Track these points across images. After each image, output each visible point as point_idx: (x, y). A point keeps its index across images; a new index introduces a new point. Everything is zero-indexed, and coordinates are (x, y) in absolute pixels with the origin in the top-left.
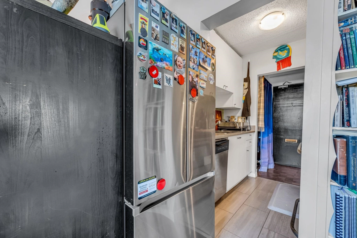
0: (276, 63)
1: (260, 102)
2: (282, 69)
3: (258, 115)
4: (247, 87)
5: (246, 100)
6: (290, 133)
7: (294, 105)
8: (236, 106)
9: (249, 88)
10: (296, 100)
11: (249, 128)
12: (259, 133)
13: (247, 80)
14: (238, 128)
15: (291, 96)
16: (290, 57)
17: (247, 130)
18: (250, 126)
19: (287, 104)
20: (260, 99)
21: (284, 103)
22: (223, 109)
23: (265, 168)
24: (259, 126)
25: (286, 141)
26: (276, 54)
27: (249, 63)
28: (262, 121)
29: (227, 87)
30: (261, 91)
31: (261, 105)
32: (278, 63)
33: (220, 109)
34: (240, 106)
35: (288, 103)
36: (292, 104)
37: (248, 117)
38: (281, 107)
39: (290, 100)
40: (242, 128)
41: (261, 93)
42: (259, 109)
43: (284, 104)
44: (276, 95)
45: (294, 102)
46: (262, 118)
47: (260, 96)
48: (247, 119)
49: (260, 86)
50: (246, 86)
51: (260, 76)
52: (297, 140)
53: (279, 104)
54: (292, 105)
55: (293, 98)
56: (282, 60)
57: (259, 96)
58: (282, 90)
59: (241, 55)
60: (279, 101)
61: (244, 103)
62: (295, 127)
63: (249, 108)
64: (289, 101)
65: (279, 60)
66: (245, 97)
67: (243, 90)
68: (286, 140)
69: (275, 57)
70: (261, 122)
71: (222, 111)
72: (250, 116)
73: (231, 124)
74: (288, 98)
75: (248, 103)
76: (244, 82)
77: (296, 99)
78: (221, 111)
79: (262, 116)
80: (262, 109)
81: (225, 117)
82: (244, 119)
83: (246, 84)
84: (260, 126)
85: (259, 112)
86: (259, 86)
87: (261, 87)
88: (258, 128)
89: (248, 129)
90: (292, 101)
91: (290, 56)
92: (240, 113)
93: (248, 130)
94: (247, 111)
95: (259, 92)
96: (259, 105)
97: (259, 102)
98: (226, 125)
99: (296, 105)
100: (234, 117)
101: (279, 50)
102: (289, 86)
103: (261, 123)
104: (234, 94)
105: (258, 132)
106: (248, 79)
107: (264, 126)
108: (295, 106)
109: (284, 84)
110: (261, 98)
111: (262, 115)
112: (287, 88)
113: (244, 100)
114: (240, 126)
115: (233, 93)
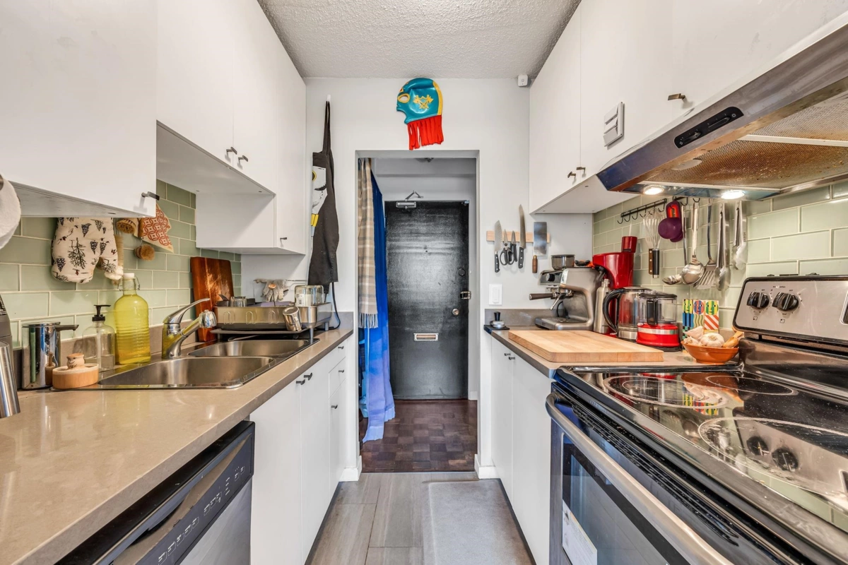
0: (406, 126)
1: (364, 238)
2: (422, 148)
3: (361, 277)
4: (323, 183)
5: (324, 227)
6: (423, 318)
7: (430, 251)
8: (288, 246)
9: (330, 186)
10: (434, 240)
11: (334, 323)
12: (362, 332)
13: (323, 159)
14: (297, 328)
15: (423, 228)
16: (440, 117)
17: (327, 329)
18: (336, 313)
19: (417, 248)
20: (362, 227)
21: (409, 246)
22: (238, 255)
23: (377, 428)
24: (363, 312)
25: (416, 339)
26: (404, 100)
27: (328, 105)
28: (370, 296)
29: (245, 158)
30: (366, 205)
31: (368, 246)
32: (411, 126)
33: (224, 252)
34: (303, 245)
35: (418, 246)
36: (425, 248)
37: (331, 284)
38: (404, 253)
39: (422, 238)
40: (311, 327)
41: (366, 210)
42: (361, 259)
43: (410, 248)
44: (391, 223)
45: (429, 244)
46: (369, 286)
47: (364, 220)
48: (326, 292)
49: (364, 189)
50: (321, 179)
51: (363, 156)
52: (437, 335)
53: (399, 247)
54: (425, 251)
55: (426, 234)
56: (421, 121)
57: (361, 218)
58: (403, 213)
59: (303, 73)
60: (398, 240)
61: (315, 238)
62: (433, 304)
63: (331, 255)
64: (420, 241)
65: (412, 120)
66: (317, 216)
67: (312, 193)
68: (416, 335)
69: (402, 107)
70: (367, 298)
71: (233, 261)
72: (337, 280)
73: (270, 315)
74: (418, 234)
75: (330, 238)
76: (314, 164)
77: (433, 237)
78: (228, 263)
79: (369, 282)
80: (370, 258)
81: (246, 287)
82: (319, 291)
83: (321, 173)
84: (366, 311)
85: (362, 268)
86: (360, 187)
87: (366, 191)
88: (361, 317)
89: (331, 325)
90: (425, 240)
91: (438, 114)
92: (301, 271)
93: (331, 328)
94: (326, 266)
95: (360, 206)
96: (361, 246)
97: (362, 239)
98: (250, 319)
99: (433, 251)
100: (279, 283)
101: (414, 88)
102: (417, 203)
103: (369, 301)
104: (277, 197)
105: (359, 328)
106: (327, 157)
107: (376, 312)
108: (430, 254)
109: (408, 198)
110: (365, 224)
111: (370, 277)
112: (415, 208)
113: (315, 225)
114: (305, 321)
115: (274, 195)
